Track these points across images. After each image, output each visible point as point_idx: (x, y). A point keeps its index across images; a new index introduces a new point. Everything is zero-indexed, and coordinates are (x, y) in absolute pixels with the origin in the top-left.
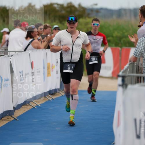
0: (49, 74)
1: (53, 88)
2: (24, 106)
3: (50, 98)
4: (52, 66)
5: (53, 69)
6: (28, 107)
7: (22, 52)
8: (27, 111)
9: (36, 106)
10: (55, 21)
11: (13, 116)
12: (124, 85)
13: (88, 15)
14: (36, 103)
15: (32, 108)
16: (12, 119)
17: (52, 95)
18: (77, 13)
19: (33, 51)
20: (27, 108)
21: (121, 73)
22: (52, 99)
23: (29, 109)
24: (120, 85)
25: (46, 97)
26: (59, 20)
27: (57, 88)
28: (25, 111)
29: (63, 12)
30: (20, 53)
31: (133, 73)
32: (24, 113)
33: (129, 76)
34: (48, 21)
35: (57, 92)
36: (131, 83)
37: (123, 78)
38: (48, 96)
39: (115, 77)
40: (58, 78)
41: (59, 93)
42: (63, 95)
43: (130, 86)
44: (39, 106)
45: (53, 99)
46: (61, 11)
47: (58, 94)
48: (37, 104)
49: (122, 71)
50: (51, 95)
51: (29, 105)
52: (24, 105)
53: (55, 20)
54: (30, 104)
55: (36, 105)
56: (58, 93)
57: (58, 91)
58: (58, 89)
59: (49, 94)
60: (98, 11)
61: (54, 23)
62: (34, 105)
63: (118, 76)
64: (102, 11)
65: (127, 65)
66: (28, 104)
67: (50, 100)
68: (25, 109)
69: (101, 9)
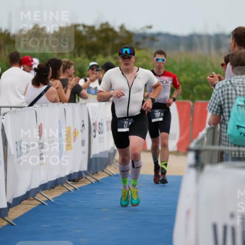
2: (25, 202)
3: (71, 187)
6: (33, 203)
7: (23, 108)
8: (30, 209)
9: (46, 201)
10: (79, 56)
11: (6, 218)
12: (198, 165)
13: (137, 46)
14: (46, 196)
15: (40, 205)
16: (5, 223)
17: (74, 181)
18: (117, 41)
19: (42, 106)
20: (30, 204)
21: (193, 145)
22: (73, 188)
23: (34, 206)
24: (191, 166)
25: (64, 185)
26: (87, 53)
27: (82, 170)
28: (27, 210)
29: (94, 39)
30: (20, 109)
31: (213, 144)
32: (25, 212)
33: (207, 150)
35: (82, 178)
36: (211, 162)
37: (198, 153)
38: (67, 183)
39: (183, 151)
40: (84, 152)
41: (86, 178)
42: (92, 183)
43: (208, 168)
44: (52, 200)
45: (75, 189)
46: (91, 37)
47: (85, 181)
48: (48, 197)
49: (195, 141)
50: (72, 182)
51: (35, 199)
52: (26, 199)
54: (35, 197)
55: (47, 199)
56: (84, 179)
57: (84, 175)
58: (84, 171)
59: (69, 181)
60: (153, 38)
61: (78, 59)
62: (42, 199)
63: (189, 150)
64: (160, 38)
65: (204, 132)
66: (32, 198)
67: (70, 191)
68: (28, 206)
69: (159, 34)
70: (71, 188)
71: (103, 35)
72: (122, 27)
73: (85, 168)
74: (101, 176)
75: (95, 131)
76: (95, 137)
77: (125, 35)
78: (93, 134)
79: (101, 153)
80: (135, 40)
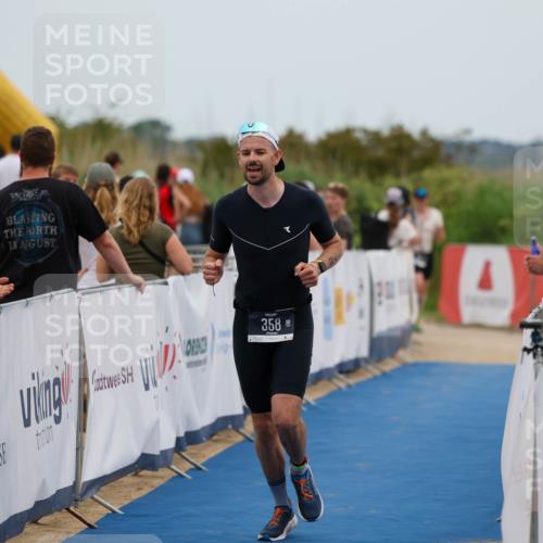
0: (339, 317)
1: (351, 356)
3: (342, 382)
4: (349, 297)
5: (349, 305)
11: (241, 430)
13: (448, 161)
16: (240, 438)
17: (346, 373)
18: (416, 154)
21: (530, 319)
27: (360, 356)
29: (380, 153)
34: (339, 175)
35: (360, 367)
37: (537, 329)
38: (337, 377)
39: (517, 327)
40: (362, 329)
41: (366, 368)
45: (350, 386)
47: (364, 373)
50: (344, 375)
53: (356, 173)
56: (362, 370)
57: (363, 364)
58: (364, 359)
59: (340, 372)
60: (473, 149)
67: (340, 389)
69: (484, 143)
70: (342, 385)
71: (394, 145)
72: (424, 133)
73: (364, 352)
74: (390, 365)
75: (380, 295)
76: (380, 303)
77: (429, 145)
78: (377, 299)
79: (390, 330)
80: (444, 151)
